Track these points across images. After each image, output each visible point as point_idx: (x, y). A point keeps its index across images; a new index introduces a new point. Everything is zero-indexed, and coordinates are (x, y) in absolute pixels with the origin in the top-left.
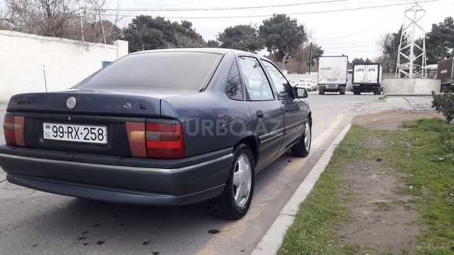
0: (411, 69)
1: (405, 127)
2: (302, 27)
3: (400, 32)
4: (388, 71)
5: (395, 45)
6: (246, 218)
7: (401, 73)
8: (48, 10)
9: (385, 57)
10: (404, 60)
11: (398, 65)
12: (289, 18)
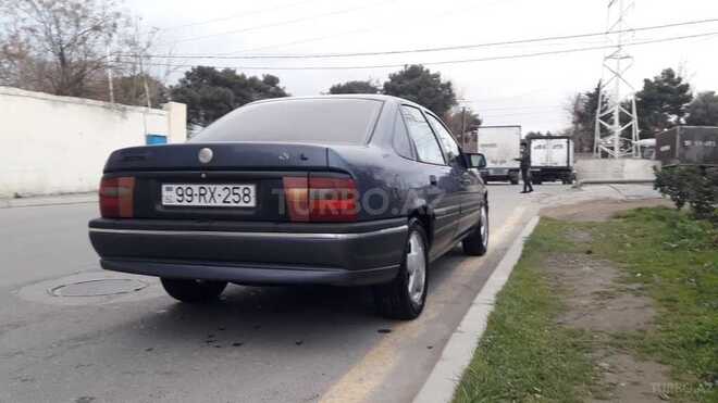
0: (617, 145)
1: (618, 217)
2: (449, 84)
3: (598, 90)
4: (581, 150)
5: (589, 111)
6: (422, 318)
7: (603, 152)
8: (61, 55)
9: (577, 128)
10: (605, 133)
11: (597, 138)
12: (428, 71)
